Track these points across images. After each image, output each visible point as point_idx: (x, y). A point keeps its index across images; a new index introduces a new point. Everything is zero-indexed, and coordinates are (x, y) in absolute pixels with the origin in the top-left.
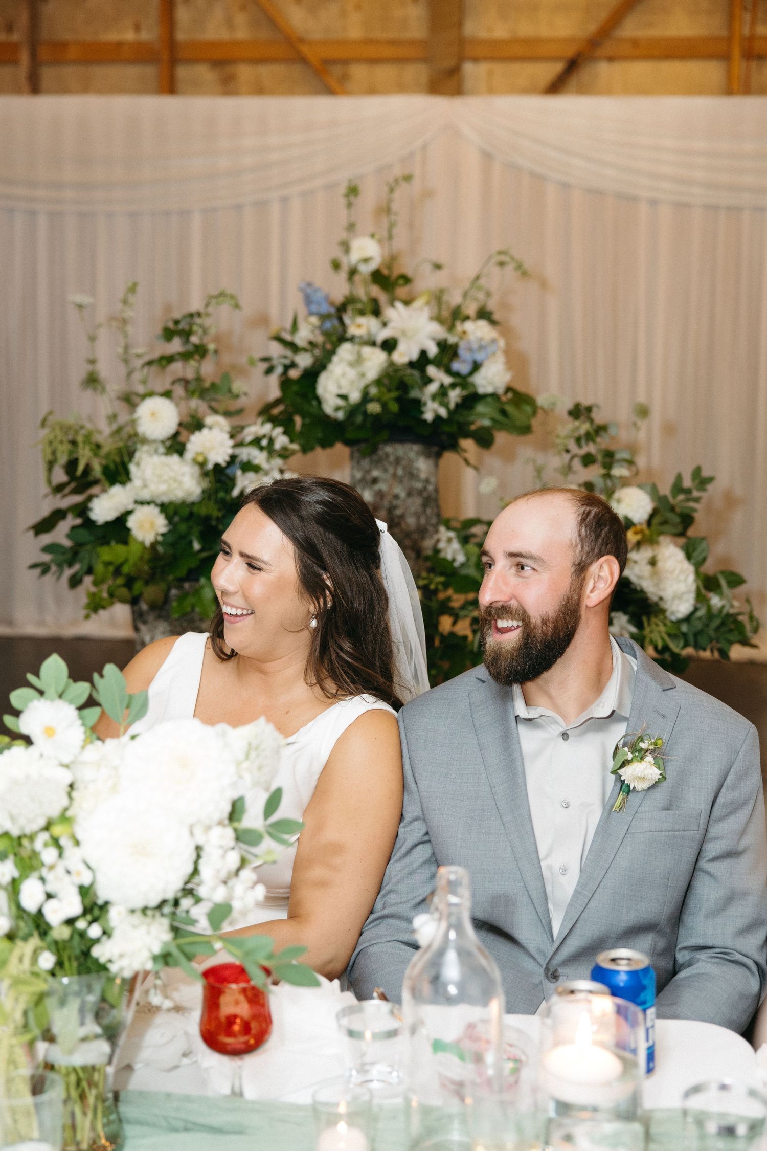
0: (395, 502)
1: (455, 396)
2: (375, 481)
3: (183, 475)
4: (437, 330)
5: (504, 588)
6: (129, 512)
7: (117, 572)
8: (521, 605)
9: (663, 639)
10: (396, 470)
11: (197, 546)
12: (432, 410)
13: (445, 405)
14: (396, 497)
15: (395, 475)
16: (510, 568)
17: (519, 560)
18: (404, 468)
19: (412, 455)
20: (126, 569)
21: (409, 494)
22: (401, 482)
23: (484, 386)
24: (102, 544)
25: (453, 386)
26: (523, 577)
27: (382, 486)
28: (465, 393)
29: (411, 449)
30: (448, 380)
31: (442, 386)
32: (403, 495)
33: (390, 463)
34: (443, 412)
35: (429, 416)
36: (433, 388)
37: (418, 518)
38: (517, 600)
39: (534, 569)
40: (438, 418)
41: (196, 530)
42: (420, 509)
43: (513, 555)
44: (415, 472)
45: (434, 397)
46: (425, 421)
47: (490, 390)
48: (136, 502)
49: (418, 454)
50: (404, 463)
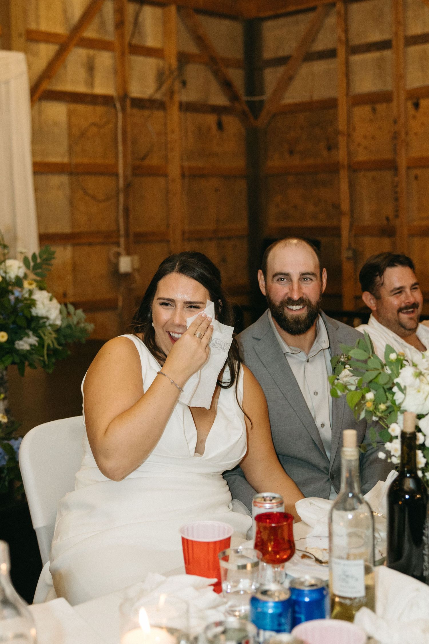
5: (301, 290)
8: (307, 298)
16: (299, 280)
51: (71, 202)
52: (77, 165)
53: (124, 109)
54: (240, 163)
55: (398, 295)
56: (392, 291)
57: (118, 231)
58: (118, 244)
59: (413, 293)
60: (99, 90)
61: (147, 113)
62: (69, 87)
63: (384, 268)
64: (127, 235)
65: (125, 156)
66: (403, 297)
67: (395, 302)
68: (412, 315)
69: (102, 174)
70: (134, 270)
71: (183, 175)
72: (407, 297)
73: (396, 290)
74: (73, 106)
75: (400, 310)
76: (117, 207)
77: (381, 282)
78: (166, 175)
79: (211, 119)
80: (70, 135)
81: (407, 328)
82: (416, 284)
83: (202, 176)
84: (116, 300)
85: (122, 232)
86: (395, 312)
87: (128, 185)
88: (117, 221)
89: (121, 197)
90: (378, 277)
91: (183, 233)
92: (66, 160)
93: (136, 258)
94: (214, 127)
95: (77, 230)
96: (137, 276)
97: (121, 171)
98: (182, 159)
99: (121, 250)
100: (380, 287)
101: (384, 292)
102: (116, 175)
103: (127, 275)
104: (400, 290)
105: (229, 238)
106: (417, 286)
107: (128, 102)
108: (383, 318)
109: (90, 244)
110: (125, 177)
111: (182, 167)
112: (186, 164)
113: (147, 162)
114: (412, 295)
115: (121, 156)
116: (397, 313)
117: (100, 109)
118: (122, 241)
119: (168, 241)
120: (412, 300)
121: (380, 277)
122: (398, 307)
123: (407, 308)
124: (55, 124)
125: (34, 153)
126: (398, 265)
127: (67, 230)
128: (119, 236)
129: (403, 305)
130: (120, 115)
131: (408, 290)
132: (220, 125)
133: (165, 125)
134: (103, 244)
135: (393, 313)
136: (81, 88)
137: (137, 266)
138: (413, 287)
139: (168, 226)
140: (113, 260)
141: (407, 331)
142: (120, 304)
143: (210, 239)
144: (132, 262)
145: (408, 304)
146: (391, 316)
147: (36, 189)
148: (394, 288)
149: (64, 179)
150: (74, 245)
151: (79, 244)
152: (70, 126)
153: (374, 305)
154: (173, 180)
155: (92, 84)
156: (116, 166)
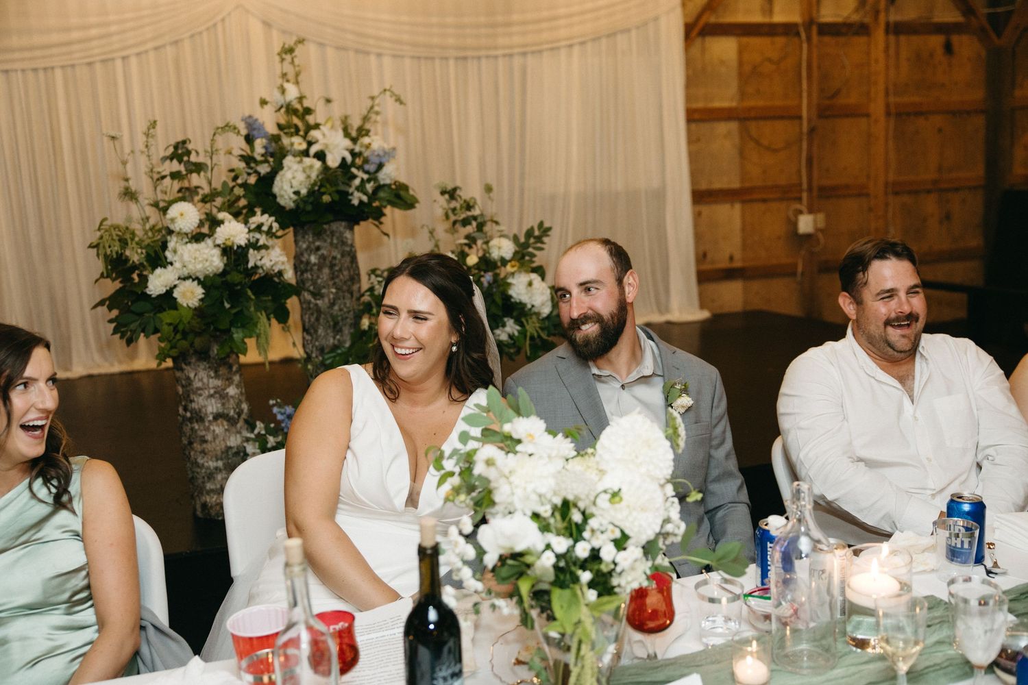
0: (334, 262)
1: (369, 187)
2: (318, 249)
3: (213, 256)
4: (347, 143)
5: (583, 305)
6: (175, 286)
7: (176, 330)
8: (596, 312)
9: (537, 331)
10: (332, 240)
11: (227, 305)
12: (357, 198)
13: (365, 193)
14: (334, 258)
15: (331, 244)
16: (581, 292)
17: (586, 287)
18: (338, 238)
19: (342, 229)
20: (181, 327)
21: (343, 256)
22: (336, 248)
23: (383, 179)
24: (160, 312)
25: (369, 181)
26: (591, 295)
27: (323, 251)
28: (376, 185)
29: (341, 225)
30: (366, 177)
31: (362, 179)
32: (339, 256)
33: (328, 236)
34: (365, 198)
35: (355, 202)
36: (357, 182)
37: (349, 271)
38: (592, 310)
39: (597, 289)
40: (361, 202)
41: (226, 294)
42: (350, 265)
43: (581, 284)
44: (345, 240)
45: (358, 189)
46: (353, 205)
47: (388, 182)
48: (179, 278)
49: (345, 228)
50: (337, 234)
51: (742, 154)
52: (750, 109)
53: (809, 39)
54: (977, 95)
55: (887, 300)
56: (878, 294)
57: (801, 184)
58: (799, 199)
59: (910, 299)
60: (778, 18)
61: (842, 40)
62: (741, 18)
63: (868, 261)
64: (810, 189)
65: (809, 95)
66: (893, 304)
67: (883, 309)
68: (906, 331)
69: (782, 118)
70: (817, 230)
71: (888, 114)
72: (900, 304)
73: (884, 293)
74: (745, 40)
75: (888, 323)
76: (800, 156)
77: (864, 280)
78: (868, 115)
79: (937, 41)
80: (741, 74)
81: (896, 349)
82: (916, 286)
83: (919, 114)
84: (795, 266)
85: (805, 186)
86: (881, 324)
87: (812, 131)
88: (799, 171)
89: (805, 145)
90: (861, 273)
91: (886, 184)
92: (734, 104)
93: (821, 217)
94: (940, 51)
95: (747, 185)
96: (820, 236)
97: (805, 114)
98: (887, 94)
99: (804, 208)
100: (862, 287)
101: (868, 295)
102: (800, 118)
103: (808, 236)
104: (891, 294)
105: (957, 190)
106: (917, 289)
107: (815, 30)
108: (864, 332)
109: (764, 201)
110: (809, 120)
111: (887, 105)
112: (892, 99)
113: (842, 101)
114: (908, 301)
115: (805, 95)
116: (883, 327)
117: (780, 41)
118: (805, 195)
119: (868, 195)
120: (906, 309)
121: (864, 274)
122: (885, 318)
123: (898, 319)
124: (722, 62)
125: (689, 98)
126: (891, 257)
127: (736, 185)
128: (801, 191)
129: (893, 315)
130: (805, 46)
131: (902, 295)
132: (948, 48)
133: (868, 53)
134: (781, 199)
135: (878, 326)
136: (757, 18)
137: (821, 225)
138: (911, 291)
139: (868, 177)
140: (793, 218)
141: (896, 353)
142: (800, 269)
143: (929, 192)
144: (815, 221)
145: (900, 314)
146: (875, 328)
147: (690, 141)
148: (882, 290)
149: (733, 126)
150: (743, 202)
151: (752, 201)
152: (741, 63)
153: (853, 312)
154: (876, 121)
155: (771, 12)
156: (799, 107)
